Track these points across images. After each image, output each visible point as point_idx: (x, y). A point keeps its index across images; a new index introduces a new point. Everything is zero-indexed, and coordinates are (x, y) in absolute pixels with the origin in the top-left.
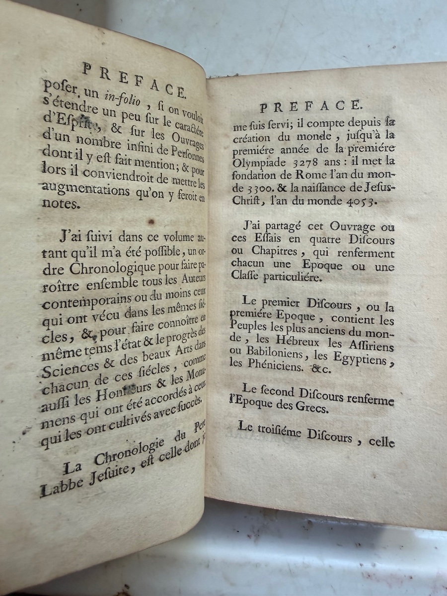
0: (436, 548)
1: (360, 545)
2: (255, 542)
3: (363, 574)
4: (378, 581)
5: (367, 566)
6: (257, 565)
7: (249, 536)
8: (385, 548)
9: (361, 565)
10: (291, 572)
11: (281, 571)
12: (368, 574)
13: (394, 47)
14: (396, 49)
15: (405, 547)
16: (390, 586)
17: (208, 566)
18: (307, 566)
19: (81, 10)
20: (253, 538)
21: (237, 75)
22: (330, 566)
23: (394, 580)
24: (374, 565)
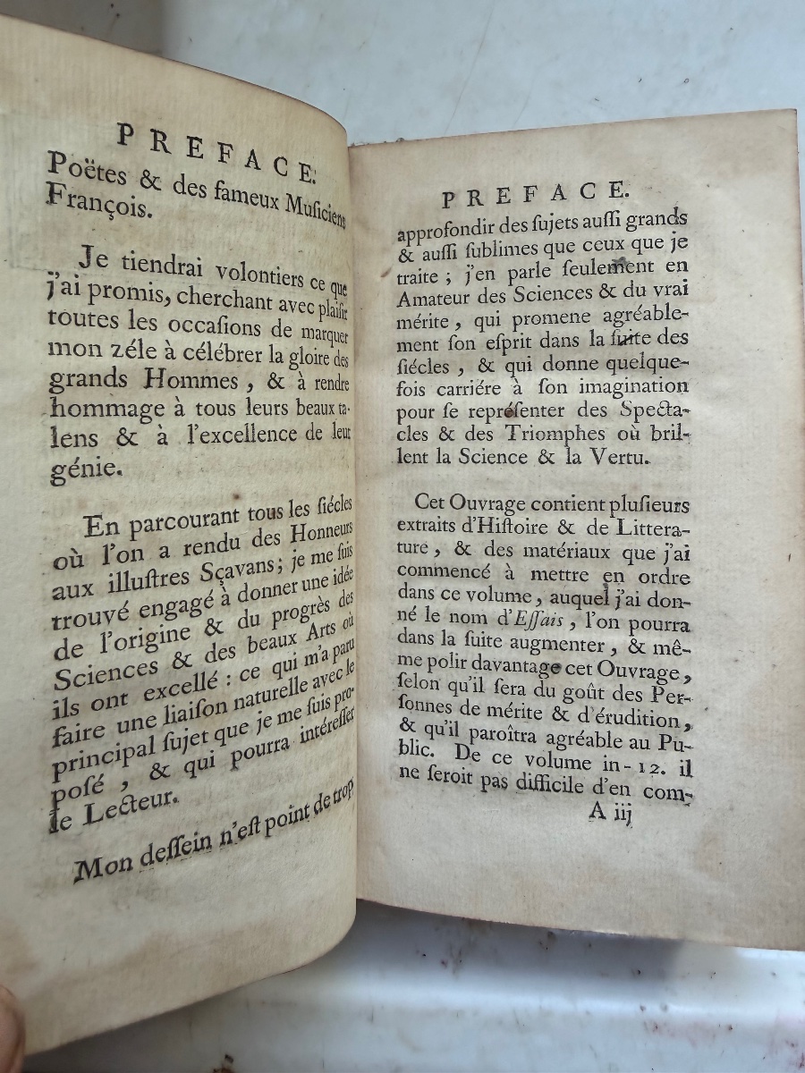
0: (774, 974)
1: (639, 972)
2: (454, 972)
3: (645, 1024)
4: (673, 1035)
5: (653, 1009)
6: (458, 1014)
7: (443, 963)
8: (683, 977)
9: (642, 1009)
10: (519, 1025)
11: (500, 1023)
12: (655, 1023)
13: (686, 81)
14: (689, 85)
15: (718, 973)
16: (694, 1044)
17: (371, 1019)
18: (545, 1014)
19: (118, 15)
20: (451, 965)
21: (402, 140)
22: (588, 1013)
23: (701, 1033)
24: (665, 1008)
